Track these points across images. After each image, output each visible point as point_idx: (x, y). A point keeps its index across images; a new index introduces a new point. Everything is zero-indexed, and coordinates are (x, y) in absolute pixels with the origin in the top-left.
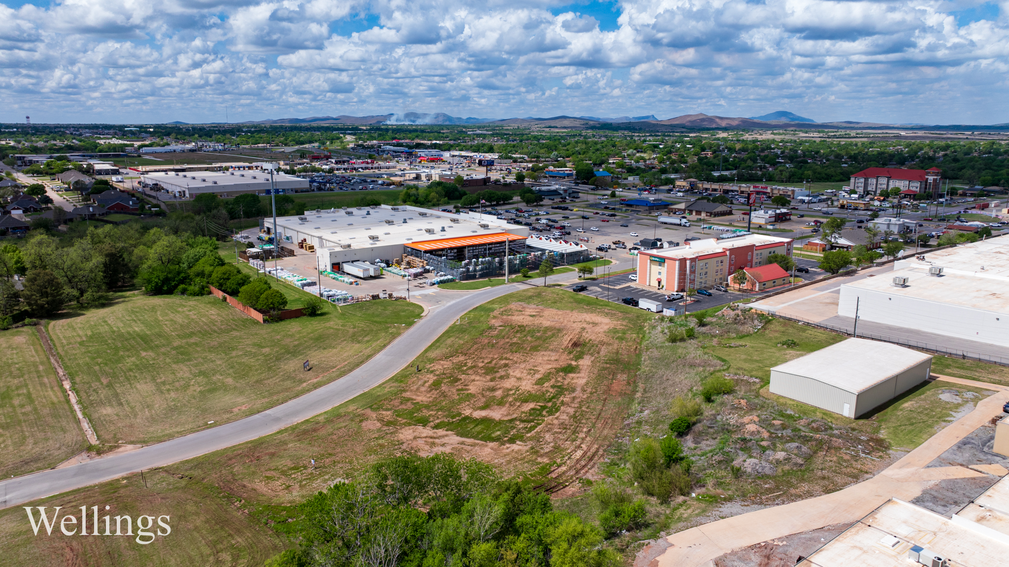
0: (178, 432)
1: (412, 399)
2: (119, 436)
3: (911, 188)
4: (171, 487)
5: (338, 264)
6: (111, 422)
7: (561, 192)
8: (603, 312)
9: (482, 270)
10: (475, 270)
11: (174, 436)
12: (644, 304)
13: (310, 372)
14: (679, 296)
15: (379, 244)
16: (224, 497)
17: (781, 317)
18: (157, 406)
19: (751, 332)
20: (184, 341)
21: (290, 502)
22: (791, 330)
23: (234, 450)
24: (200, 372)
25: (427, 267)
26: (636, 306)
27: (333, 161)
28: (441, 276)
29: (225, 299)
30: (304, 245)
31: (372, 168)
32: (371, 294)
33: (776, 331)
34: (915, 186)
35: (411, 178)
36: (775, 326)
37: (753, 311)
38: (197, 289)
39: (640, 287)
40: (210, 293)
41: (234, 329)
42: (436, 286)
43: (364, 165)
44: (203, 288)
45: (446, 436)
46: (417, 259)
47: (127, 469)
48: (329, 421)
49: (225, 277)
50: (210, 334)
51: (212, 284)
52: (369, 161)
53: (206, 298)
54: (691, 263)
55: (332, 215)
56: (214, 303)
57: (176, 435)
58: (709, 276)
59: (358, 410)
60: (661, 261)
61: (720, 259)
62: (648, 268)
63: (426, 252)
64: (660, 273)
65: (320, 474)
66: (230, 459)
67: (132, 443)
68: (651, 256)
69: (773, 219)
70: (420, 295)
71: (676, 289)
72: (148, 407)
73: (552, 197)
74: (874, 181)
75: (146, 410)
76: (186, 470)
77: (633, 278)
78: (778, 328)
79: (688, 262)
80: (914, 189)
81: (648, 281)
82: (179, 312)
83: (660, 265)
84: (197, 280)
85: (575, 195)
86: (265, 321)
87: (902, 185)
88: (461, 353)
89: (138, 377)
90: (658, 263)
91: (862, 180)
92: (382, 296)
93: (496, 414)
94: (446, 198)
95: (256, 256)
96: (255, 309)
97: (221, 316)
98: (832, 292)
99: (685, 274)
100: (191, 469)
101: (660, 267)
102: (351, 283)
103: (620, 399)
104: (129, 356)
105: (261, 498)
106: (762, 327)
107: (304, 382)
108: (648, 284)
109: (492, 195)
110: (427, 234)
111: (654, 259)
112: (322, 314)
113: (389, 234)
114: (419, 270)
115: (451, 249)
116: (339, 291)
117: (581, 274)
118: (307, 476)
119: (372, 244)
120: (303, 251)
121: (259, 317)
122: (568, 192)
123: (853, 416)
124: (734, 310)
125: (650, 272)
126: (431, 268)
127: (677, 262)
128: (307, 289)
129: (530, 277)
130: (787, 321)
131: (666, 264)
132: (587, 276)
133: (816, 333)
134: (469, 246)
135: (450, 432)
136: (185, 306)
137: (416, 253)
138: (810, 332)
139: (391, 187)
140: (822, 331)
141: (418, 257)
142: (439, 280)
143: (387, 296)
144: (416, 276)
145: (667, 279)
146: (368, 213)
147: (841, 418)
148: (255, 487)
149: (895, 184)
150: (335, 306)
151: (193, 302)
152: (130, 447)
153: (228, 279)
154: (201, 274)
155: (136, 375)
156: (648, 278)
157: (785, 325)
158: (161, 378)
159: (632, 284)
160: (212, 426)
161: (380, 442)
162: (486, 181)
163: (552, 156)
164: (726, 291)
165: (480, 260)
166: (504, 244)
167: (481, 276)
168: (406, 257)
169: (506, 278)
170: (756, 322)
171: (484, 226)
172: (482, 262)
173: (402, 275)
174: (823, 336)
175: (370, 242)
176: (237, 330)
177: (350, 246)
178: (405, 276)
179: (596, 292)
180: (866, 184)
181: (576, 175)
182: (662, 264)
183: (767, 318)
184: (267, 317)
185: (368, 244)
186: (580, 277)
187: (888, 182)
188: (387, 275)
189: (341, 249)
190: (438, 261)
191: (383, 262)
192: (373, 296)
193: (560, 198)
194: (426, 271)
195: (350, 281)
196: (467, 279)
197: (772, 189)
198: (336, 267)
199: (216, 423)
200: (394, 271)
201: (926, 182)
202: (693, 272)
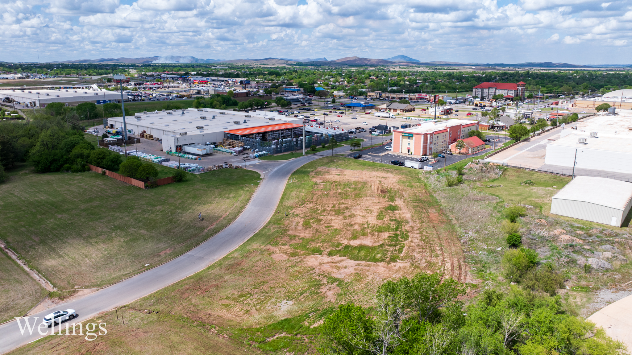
0: (123, 275)
1: (297, 236)
2: (72, 282)
3: (509, 94)
4: (145, 322)
5: (180, 146)
6: (59, 271)
7: (301, 100)
8: (384, 170)
9: (285, 146)
10: (281, 147)
11: (121, 279)
12: (408, 164)
14: (426, 159)
15: (205, 132)
16: (199, 326)
17: (512, 166)
18: (94, 255)
20: (88, 205)
21: (258, 324)
22: (523, 175)
23: (182, 286)
24: (115, 227)
25: (246, 147)
26: (402, 165)
27: (133, 83)
28: (257, 152)
29: (104, 173)
30: (145, 135)
31: (163, 88)
32: (217, 165)
33: (513, 176)
34: (512, 93)
35: (194, 92)
36: (509, 172)
37: (491, 164)
38: (79, 167)
39: (396, 154)
40: (89, 170)
41: (124, 194)
42: (257, 159)
43: (156, 85)
44: (84, 166)
45: (343, 260)
46: (236, 141)
47: (96, 310)
48: (244, 257)
49: (101, 156)
50: (107, 199)
51: (91, 163)
52: (159, 83)
53: (87, 174)
54: (430, 136)
55: (156, 115)
56: (97, 176)
57: (123, 277)
58: (440, 143)
59: (262, 247)
60: (410, 136)
61: (444, 134)
62: (401, 141)
63: (243, 136)
64: (409, 144)
65: (266, 298)
66: (183, 293)
67: (87, 287)
68: (403, 133)
69: (443, 113)
70: (250, 165)
71: (421, 154)
72: (86, 257)
73: (296, 103)
75: (86, 259)
76: (150, 306)
77: (387, 149)
78: (513, 174)
79: (429, 136)
81: (400, 149)
82: (71, 184)
83: (409, 139)
84: (79, 160)
85: (309, 101)
86: (146, 187)
87: (504, 92)
88: (308, 201)
89: (65, 234)
90: (408, 137)
91: (480, 90)
92: (224, 166)
93: (368, 241)
94: (225, 105)
95: (113, 143)
96: (135, 178)
97: (108, 185)
98: (527, 151)
99: (427, 143)
100: (154, 304)
101: (409, 140)
102: (196, 159)
103: (443, 226)
104: (47, 219)
105: (231, 323)
107: (205, 229)
108: (400, 152)
109: (259, 102)
110: (235, 125)
111: (405, 135)
112: (187, 181)
113: (208, 125)
114: (240, 149)
115: (258, 133)
116: (191, 164)
118: (256, 301)
119: (201, 132)
120: (144, 139)
121: (141, 184)
122: (305, 100)
123: (619, 225)
124: (477, 164)
125: (402, 144)
126: (248, 147)
127: (422, 136)
128: (163, 163)
129: (317, 151)
130: (518, 169)
131: (414, 138)
132: (357, 148)
133: (541, 176)
134: (270, 132)
135: (343, 258)
136: (74, 180)
137: (234, 137)
138: (536, 175)
139: (184, 98)
140: (544, 173)
141: (236, 140)
142: (258, 154)
143: (227, 166)
144: (239, 153)
145: (415, 148)
146: (183, 113)
147: (611, 227)
148: (220, 314)
149: (499, 92)
150: (194, 175)
151: (78, 177)
152: (87, 291)
153: (104, 158)
154: (81, 156)
155: (62, 232)
156: (400, 148)
157: (517, 172)
158: (85, 233)
159: (389, 152)
160: (149, 268)
161: (296, 269)
162: (247, 94)
163: (281, 79)
164: (452, 154)
165: (284, 140)
166: (291, 130)
167: (285, 151)
168: (227, 140)
169: (304, 151)
170: (497, 171)
171: (272, 119)
172: (285, 141)
173: (229, 152)
174: (547, 177)
175: (199, 130)
176: (126, 195)
177: (186, 133)
178: (232, 153)
179: (369, 158)
180: (482, 93)
181: (304, 90)
182: (411, 138)
183: (503, 168)
184: (147, 184)
185: (198, 132)
186: (351, 149)
187: (495, 91)
188: (217, 153)
189: (181, 136)
190: (253, 142)
191: (212, 144)
192: (219, 167)
193: (302, 104)
194: (245, 149)
195: (194, 157)
196: (276, 153)
197: (430, 97)
198: (179, 148)
199: (150, 265)
200: (221, 150)
201: (517, 91)
202: (431, 143)
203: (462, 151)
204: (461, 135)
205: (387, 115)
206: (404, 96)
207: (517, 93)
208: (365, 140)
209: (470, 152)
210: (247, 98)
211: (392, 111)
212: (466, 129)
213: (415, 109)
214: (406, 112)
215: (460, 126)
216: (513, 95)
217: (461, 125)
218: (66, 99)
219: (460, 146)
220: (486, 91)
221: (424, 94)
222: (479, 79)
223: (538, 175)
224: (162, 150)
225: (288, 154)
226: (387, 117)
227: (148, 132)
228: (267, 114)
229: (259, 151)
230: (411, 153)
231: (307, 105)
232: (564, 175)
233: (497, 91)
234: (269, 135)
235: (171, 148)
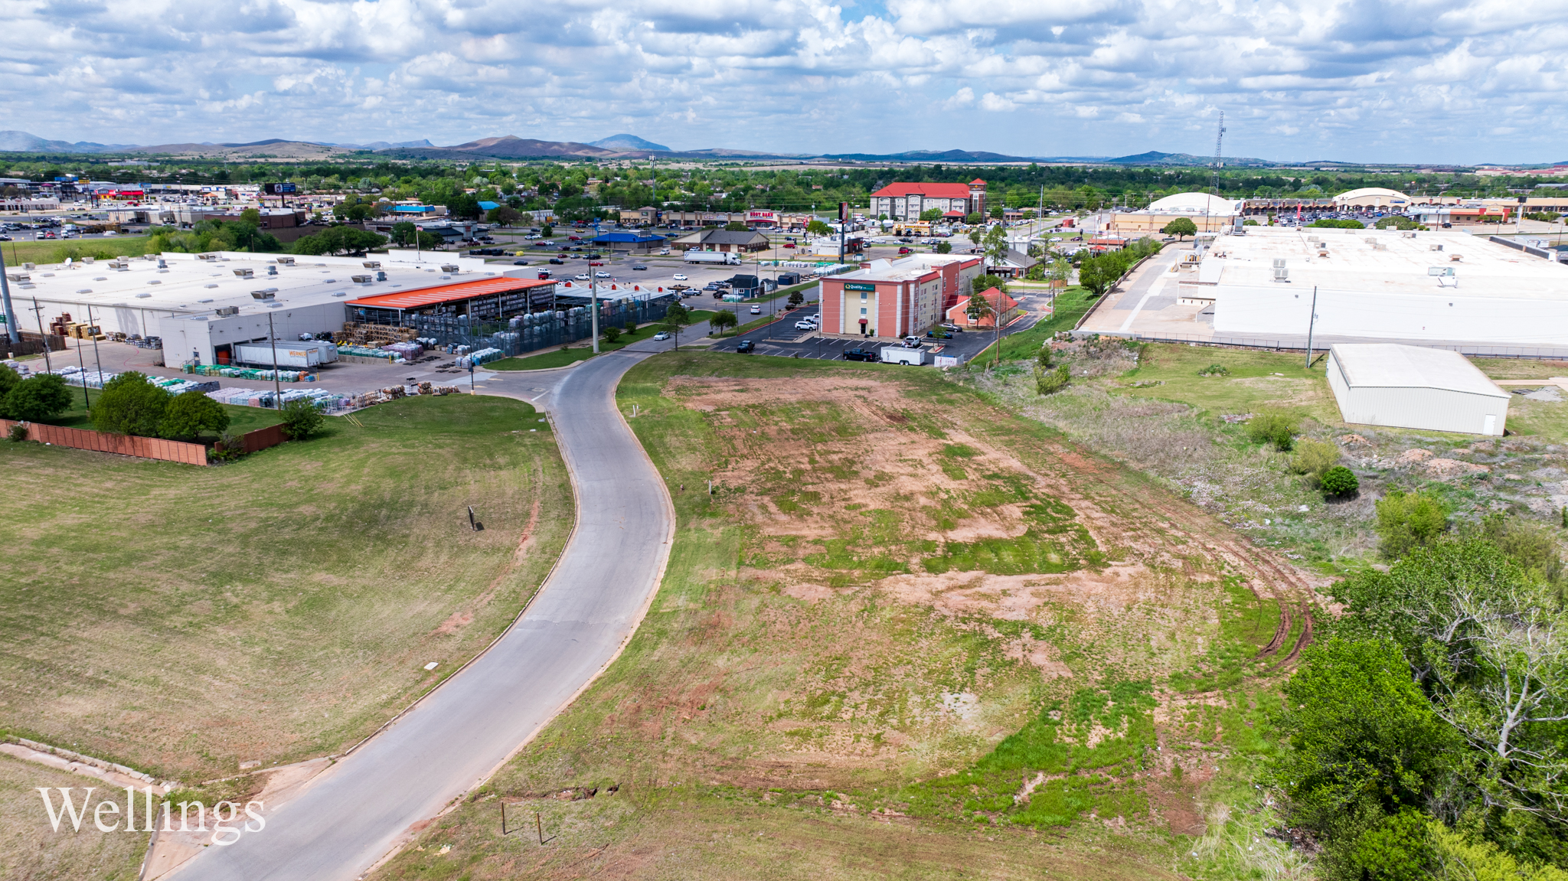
0: (386, 704)
1: (796, 537)
3: (953, 209)
4: (605, 822)
5: (227, 347)
6: (135, 728)
7: (462, 230)
8: (841, 373)
9: (539, 334)
10: (532, 336)
11: (386, 718)
12: (887, 355)
13: (488, 530)
15: (286, 306)
17: (1154, 340)
18: (221, 662)
19: (1133, 366)
21: (943, 765)
22: (1190, 355)
23: (606, 704)
26: (877, 361)
30: (71, 328)
32: (388, 389)
33: (1168, 360)
34: (959, 207)
42: (482, 368)
45: (979, 578)
46: (388, 327)
48: (709, 605)
54: (914, 287)
58: (929, 306)
59: (731, 574)
60: (867, 289)
62: (842, 304)
63: (409, 311)
65: (890, 698)
66: (634, 724)
67: (286, 759)
68: (846, 282)
70: (475, 383)
74: (903, 202)
75: (205, 678)
76: (565, 775)
77: (802, 326)
78: (1166, 355)
80: (958, 209)
81: (842, 326)
83: (864, 297)
85: (482, 235)
86: (210, 460)
87: (942, 205)
88: (730, 456)
91: (888, 201)
92: (407, 390)
93: (989, 530)
98: (1142, 309)
99: (908, 306)
101: (864, 301)
103: (1118, 477)
105: (870, 778)
106: (1140, 357)
107: (510, 549)
108: (842, 331)
111: (852, 287)
115: (447, 304)
117: (715, 328)
118: (869, 709)
119: (270, 306)
121: (196, 454)
122: (468, 230)
123: (1500, 433)
124: (1070, 341)
127: (899, 288)
129: (627, 342)
130: (1170, 345)
131: (877, 294)
132: (727, 330)
135: (973, 573)
137: (381, 315)
138: (1219, 353)
143: (416, 389)
145: (879, 319)
146: (162, 265)
148: (808, 760)
149: (930, 205)
152: (293, 771)
156: (843, 320)
159: (815, 335)
160: (445, 674)
165: (537, 315)
167: (541, 346)
168: (356, 326)
169: (594, 342)
171: (452, 269)
172: (541, 318)
173: (385, 357)
175: (260, 303)
177: (235, 310)
180: (893, 207)
181: (448, 208)
182: (868, 294)
184: (213, 451)
185: (263, 307)
186: (711, 333)
187: (922, 202)
188: (344, 360)
190: (446, 325)
191: (318, 337)
192: (394, 393)
194: (426, 347)
196: (521, 353)
197: (781, 218)
198: (224, 354)
201: (971, 201)
202: (916, 305)
203: (981, 323)
204: (959, 287)
205: (720, 257)
206: (716, 218)
207: (971, 204)
211: (718, 248)
212: (966, 274)
213: (769, 245)
217: (959, 262)
220: (900, 203)
221: (767, 212)
224: (163, 365)
227: (79, 317)
230: (872, 332)
233: (925, 201)
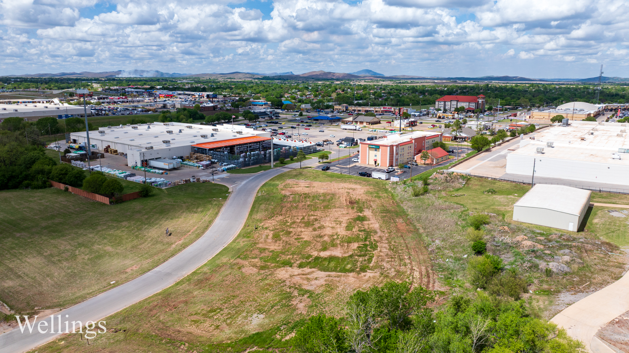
1: (267, 249)
2: (32, 303)
3: (470, 107)
4: (112, 341)
5: (146, 161)
7: (269, 113)
8: (352, 182)
9: (254, 160)
10: (249, 161)
11: (86, 298)
12: (375, 175)
13: (171, 236)
14: (393, 169)
15: (172, 146)
16: (168, 343)
17: (475, 176)
18: (56, 274)
19: (461, 187)
20: (50, 222)
21: (228, 339)
22: (485, 184)
23: (149, 303)
24: (79, 244)
25: (213, 160)
26: (369, 177)
27: (96, 98)
28: (225, 165)
29: (67, 189)
30: (109, 150)
31: (127, 102)
32: (184, 180)
33: (476, 185)
35: (160, 106)
36: (472, 182)
37: (455, 173)
38: (40, 183)
39: (363, 165)
40: (51, 186)
41: (88, 211)
42: (225, 172)
43: (121, 100)
44: (45, 182)
45: (313, 272)
46: (203, 155)
48: (214, 271)
49: (63, 172)
50: (70, 215)
51: (52, 179)
52: (124, 97)
53: (47, 190)
54: (396, 148)
55: (121, 129)
56: (59, 192)
57: (88, 296)
58: (406, 155)
59: (231, 261)
60: (377, 148)
61: (409, 145)
62: (368, 153)
63: (210, 150)
64: (376, 156)
65: (236, 313)
66: (151, 310)
67: (49, 308)
68: (369, 145)
70: (218, 178)
71: (388, 165)
72: (48, 276)
73: (263, 117)
75: (48, 278)
76: (117, 324)
77: (355, 160)
78: (477, 183)
79: (395, 148)
80: (472, 107)
81: (367, 161)
82: (31, 201)
83: (376, 150)
84: (40, 176)
85: (277, 115)
86: (110, 203)
87: (465, 105)
88: (277, 214)
89: (24, 253)
90: (374, 149)
91: (443, 103)
92: (192, 180)
93: (338, 252)
94: (191, 119)
95: (76, 159)
96: (99, 194)
97: (70, 202)
98: (489, 161)
99: (393, 154)
100: (120, 323)
101: (376, 152)
102: (162, 173)
103: (411, 235)
105: (201, 339)
106: (466, 183)
107: (172, 244)
108: (367, 163)
109: (226, 116)
110: (203, 139)
111: (371, 146)
112: (153, 196)
113: (174, 139)
114: (208, 162)
115: (226, 147)
116: (158, 179)
117: (320, 160)
118: (226, 316)
119: (167, 146)
120: (109, 154)
121: (106, 200)
122: (273, 113)
123: (576, 230)
124: (442, 174)
125: (369, 157)
126: (216, 161)
127: (388, 148)
128: (128, 178)
129: (286, 164)
130: (480, 179)
131: (380, 150)
132: (325, 161)
133: (503, 184)
134: (237, 145)
135: (313, 269)
136: (35, 197)
137: (202, 151)
138: (498, 184)
139: (149, 113)
140: (505, 182)
141: (203, 153)
142: (226, 168)
143: (195, 180)
144: (207, 166)
145: (381, 159)
146: (149, 128)
147: (568, 232)
148: (189, 330)
149: (460, 105)
150: (161, 190)
151: (38, 194)
152: (48, 311)
153: (66, 174)
154: (42, 172)
155: (21, 251)
156: (367, 160)
157: (480, 181)
158: (46, 252)
159: (357, 164)
160: (114, 286)
161: (267, 282)
162: (214, 108)
163: (248, 93)
164: (417, 165)
165: (252, 153)
166: (259, 143)
167: (253, 164)
168: (194, 154)
169: (273, 164)
170: (461, 180)
171: (240, 133)
172: (254, 154)
173: (197, 166)
174: (508, 186)
175: (165, 145)
176: (90, 211)
177: (152, 148)
178: (199, 167)
179: (337, 170)
180: (445, 105)
181: (271, 103)
182: (377, 150)
183: (466, 177)
184: (112, 200)
185: (164, 146)
186: (319, 161)
187: (457, 103)
188: (184, 167)
189: (146, 150)
190: (221, 156)
191: (179, 158)
192: (186, 181)
193: (269, 117)
194: (213, 163)
195: (161, 171)
196: (244, 167)
197: (395, 109)
198: (145, 163)
199: (117, 282)
200: (189, 164)
201: (478, 103)
202: (397, 154)
203: (427, 162)
204: (426, 146)
205: (354, 128)
206: (370, 109)
207: (478, 105)
208: (333, 152)
209: (434, 163)
210: (214, 111)
211: (359, 123)
212: (430, 141)
213: (381, 122)
214: (372, 125)
215: (423, 138)
216: (474, 107)
217: (425, 136)
218: (24, 113)
219: (425, 157)
220: (448, 103)
221: (389, 107)
222: (442, 93)
223: (500, 184)
224: (127, 165)
225: (257, 167)
226: (354, 130)
227: (113, 147)
228: (234, 128)
229: (227, 165)
230: (378, 164)
231: (274, 118)
232: (524, 183)
233: (459, 103)
234: (237, 148)
235: (136, 163)
